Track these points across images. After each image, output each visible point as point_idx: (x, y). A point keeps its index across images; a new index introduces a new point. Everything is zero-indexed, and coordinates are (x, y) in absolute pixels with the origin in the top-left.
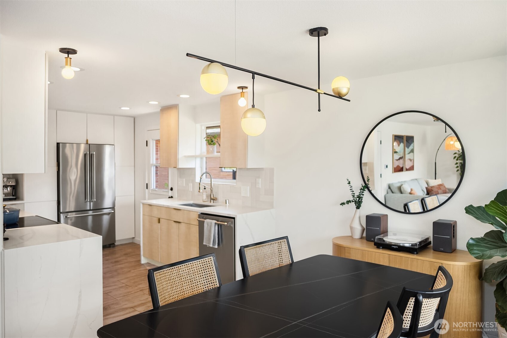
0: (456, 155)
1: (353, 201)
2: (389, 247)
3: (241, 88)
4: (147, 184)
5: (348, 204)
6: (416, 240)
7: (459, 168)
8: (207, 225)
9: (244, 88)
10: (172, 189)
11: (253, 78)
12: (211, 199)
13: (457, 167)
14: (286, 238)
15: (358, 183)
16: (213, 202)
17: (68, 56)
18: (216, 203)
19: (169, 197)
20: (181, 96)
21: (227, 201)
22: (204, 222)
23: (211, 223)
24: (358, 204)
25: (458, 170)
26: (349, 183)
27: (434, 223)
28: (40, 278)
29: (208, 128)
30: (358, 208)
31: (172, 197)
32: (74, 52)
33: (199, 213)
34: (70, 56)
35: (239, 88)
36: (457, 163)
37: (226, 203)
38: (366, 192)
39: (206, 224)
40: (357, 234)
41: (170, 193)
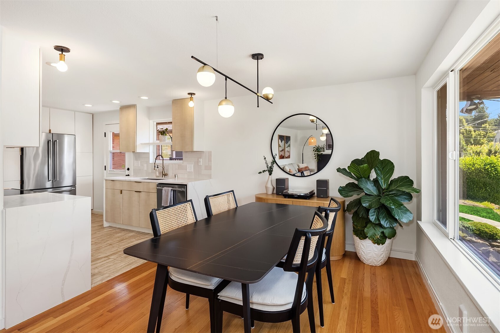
0: (315, 149)
1: (267, 171)
2: (292, 196)
3: (191, 94)
4: (105, 166)
5: (264, 172)
6: (307, 191)
7: (316, 157)
8: (164, 192)
9: (192, 94)
10: (128, 169)
11: (226, 80)
12: (163, 175)
13: (315, 156)
14: (233, 191)
15: (270, 159)
16: (165, 177)
17: (62, 53)
18: (167, 177)
19: (126, 175)
20: (142, 98)
21: (176, 175)
22: (162, 189)
23: (168, 190)
24: (270, 172)
25: (316, 158)
26: (265, 159)
27: (317, 181)
28: (38, 231)
29: (158, 124)
30: (270, 174)
31: (128, 175)
32: (67, 50)
33: (157, 184)
34: (64, 53)
35: (189, 94)
36: (315, 154)
37: (175, 177)
38: (275, 165)
39: (164, 190)
40: (270, 192)
41: (127, 172)
